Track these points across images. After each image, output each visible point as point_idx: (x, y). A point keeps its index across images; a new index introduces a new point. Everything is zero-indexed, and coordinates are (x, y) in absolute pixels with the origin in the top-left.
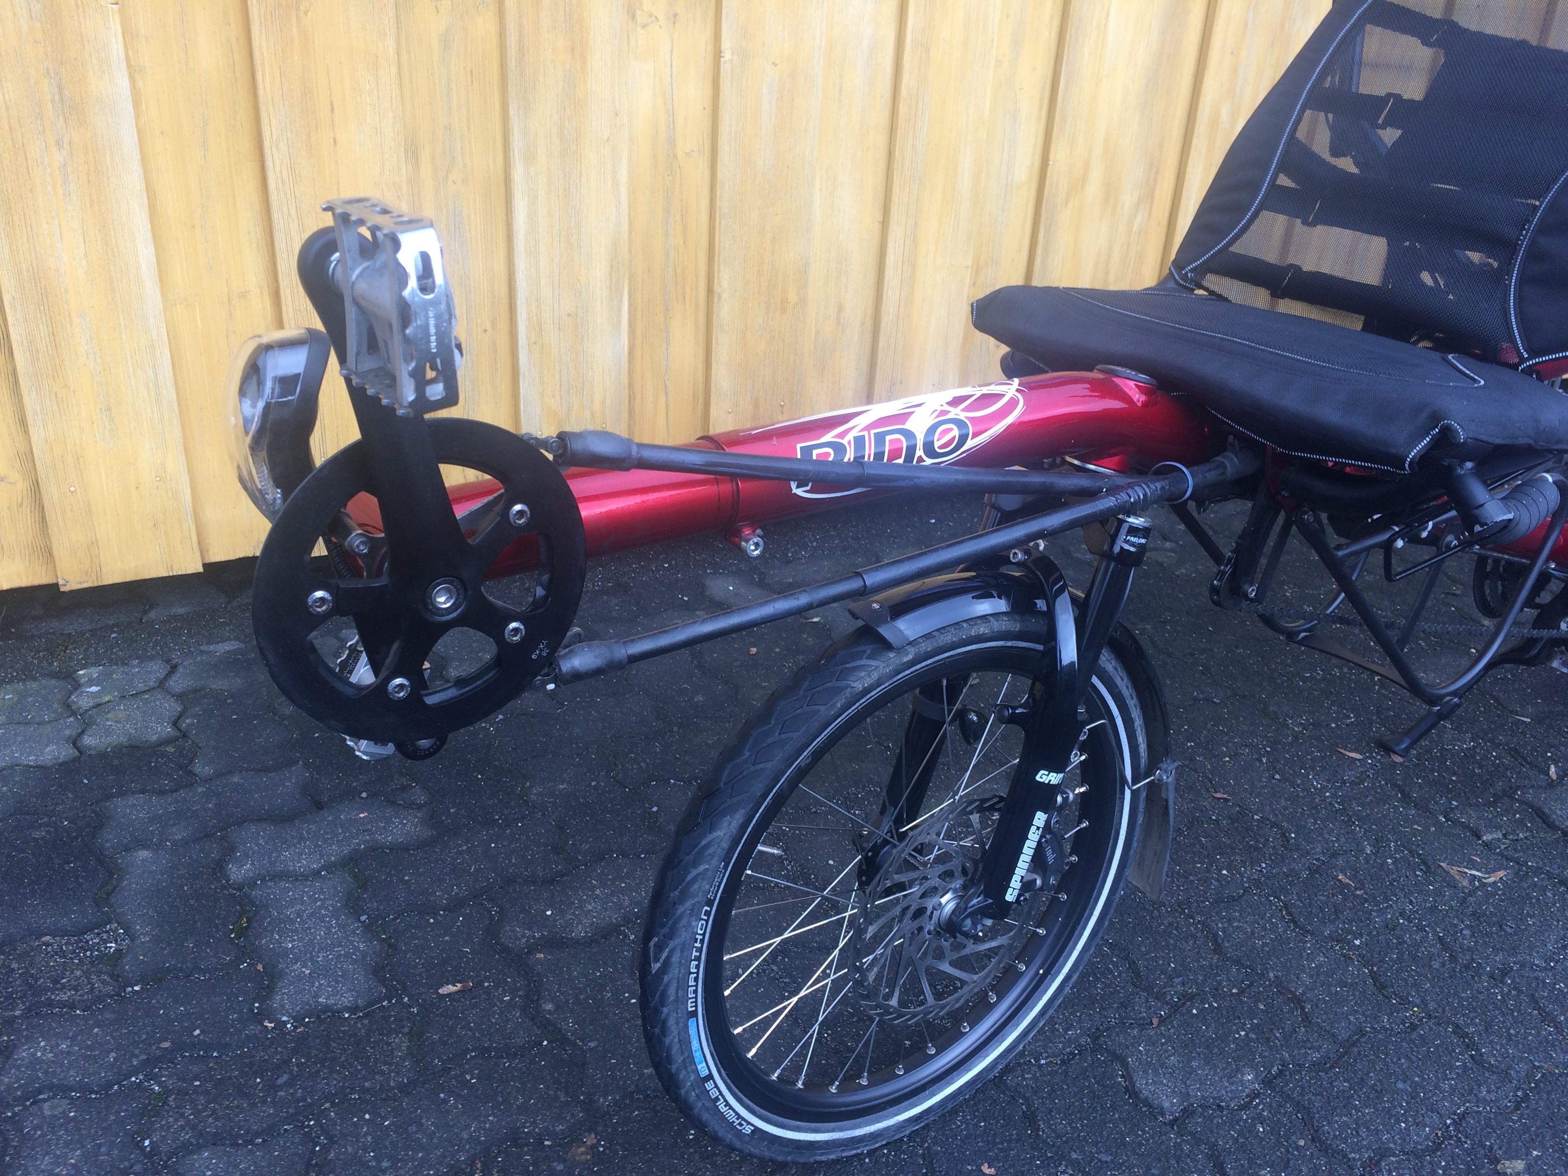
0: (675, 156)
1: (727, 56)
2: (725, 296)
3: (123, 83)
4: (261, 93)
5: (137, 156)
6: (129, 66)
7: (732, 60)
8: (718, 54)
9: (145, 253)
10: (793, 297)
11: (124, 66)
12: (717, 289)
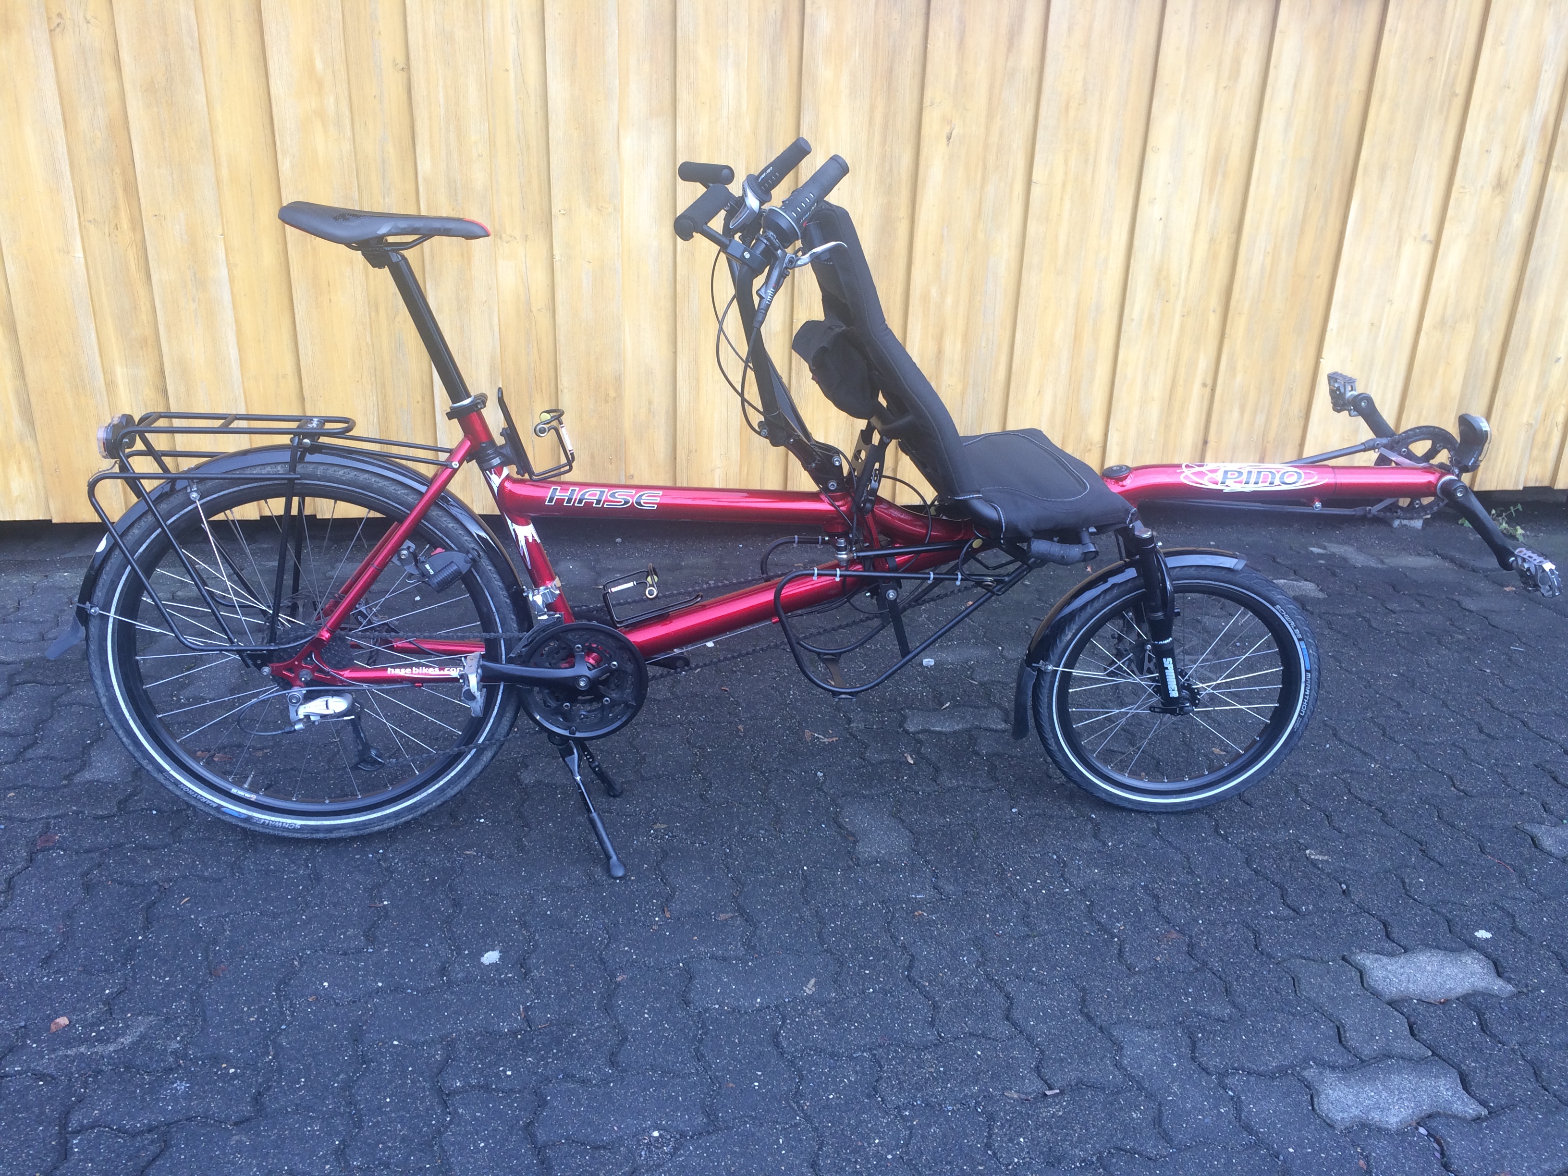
0: (531, 311)
1: (557, 257)
2: (565, 391)
3: (224, 272)
4: (292, 277)
5: (231, 306)
6: (228, 264)
7: (560, 260)
8: (552, 257)
9: (233, 353)
10: (612, 394)
11: (225, 264)
12: (560, 387)
